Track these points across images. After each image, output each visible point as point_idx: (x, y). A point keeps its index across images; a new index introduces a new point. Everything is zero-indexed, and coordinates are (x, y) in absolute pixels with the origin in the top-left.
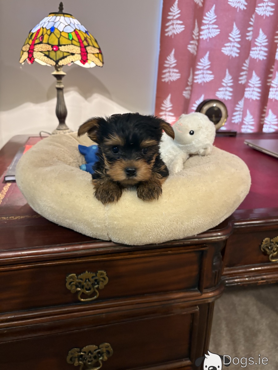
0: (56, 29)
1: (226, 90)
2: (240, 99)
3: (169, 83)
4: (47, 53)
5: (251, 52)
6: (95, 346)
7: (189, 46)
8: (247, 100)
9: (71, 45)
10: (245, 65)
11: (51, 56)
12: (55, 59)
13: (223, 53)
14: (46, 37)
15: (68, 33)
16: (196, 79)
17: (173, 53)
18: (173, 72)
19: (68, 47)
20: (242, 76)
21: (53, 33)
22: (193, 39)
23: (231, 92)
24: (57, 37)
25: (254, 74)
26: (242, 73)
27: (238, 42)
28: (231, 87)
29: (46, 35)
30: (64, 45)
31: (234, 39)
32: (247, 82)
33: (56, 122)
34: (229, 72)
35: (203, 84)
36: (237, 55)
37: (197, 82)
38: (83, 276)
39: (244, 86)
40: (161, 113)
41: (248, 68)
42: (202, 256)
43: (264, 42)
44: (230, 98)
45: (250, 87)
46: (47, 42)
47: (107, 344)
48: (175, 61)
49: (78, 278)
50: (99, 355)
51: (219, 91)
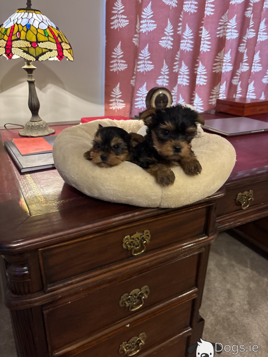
0: (31, 26)
1: (164, 78)
2: (175, 86)
3: (118, 73)
4: (26, 49)
5: (181, 45)
6: (138, 289)
7: (134, 39)
8: (179, 85)
9: (48, 42)
10: (177, 56)
11: (30, 52)
12: (35, 55)
13: (160, 46)
14: (23, 33)
15: (44, 30)
16: (139, 69)
17: (119, 45)
18: (120, 63)
19: (46, 44)
20: (175, 65)
21: (30, 29)
22: (136, 33)
23: (167, 79)
24: (35, 34)
25: (183, 63)
26: (175, 63)
27: (172, 36)
28: (167, 75)
29: (23, 31)
30: (42, 42)
31: (168, 33)
32: (179, 71)
34: (166, 62)
35: (144, 73)
36: (171, 48)
37: (140, 71)
38: (134, 236)
39: (177, 74)
40: (111, 100)
41: (179, 58)
42: (209, 210)
43: (189, 36)
44: (167, 85)
45: (181, 75)
46: (25, 39)
47: (146, 286)
48: (122, 53)
49: (131, 239)
50: (141, 296)
51: (159, 79)
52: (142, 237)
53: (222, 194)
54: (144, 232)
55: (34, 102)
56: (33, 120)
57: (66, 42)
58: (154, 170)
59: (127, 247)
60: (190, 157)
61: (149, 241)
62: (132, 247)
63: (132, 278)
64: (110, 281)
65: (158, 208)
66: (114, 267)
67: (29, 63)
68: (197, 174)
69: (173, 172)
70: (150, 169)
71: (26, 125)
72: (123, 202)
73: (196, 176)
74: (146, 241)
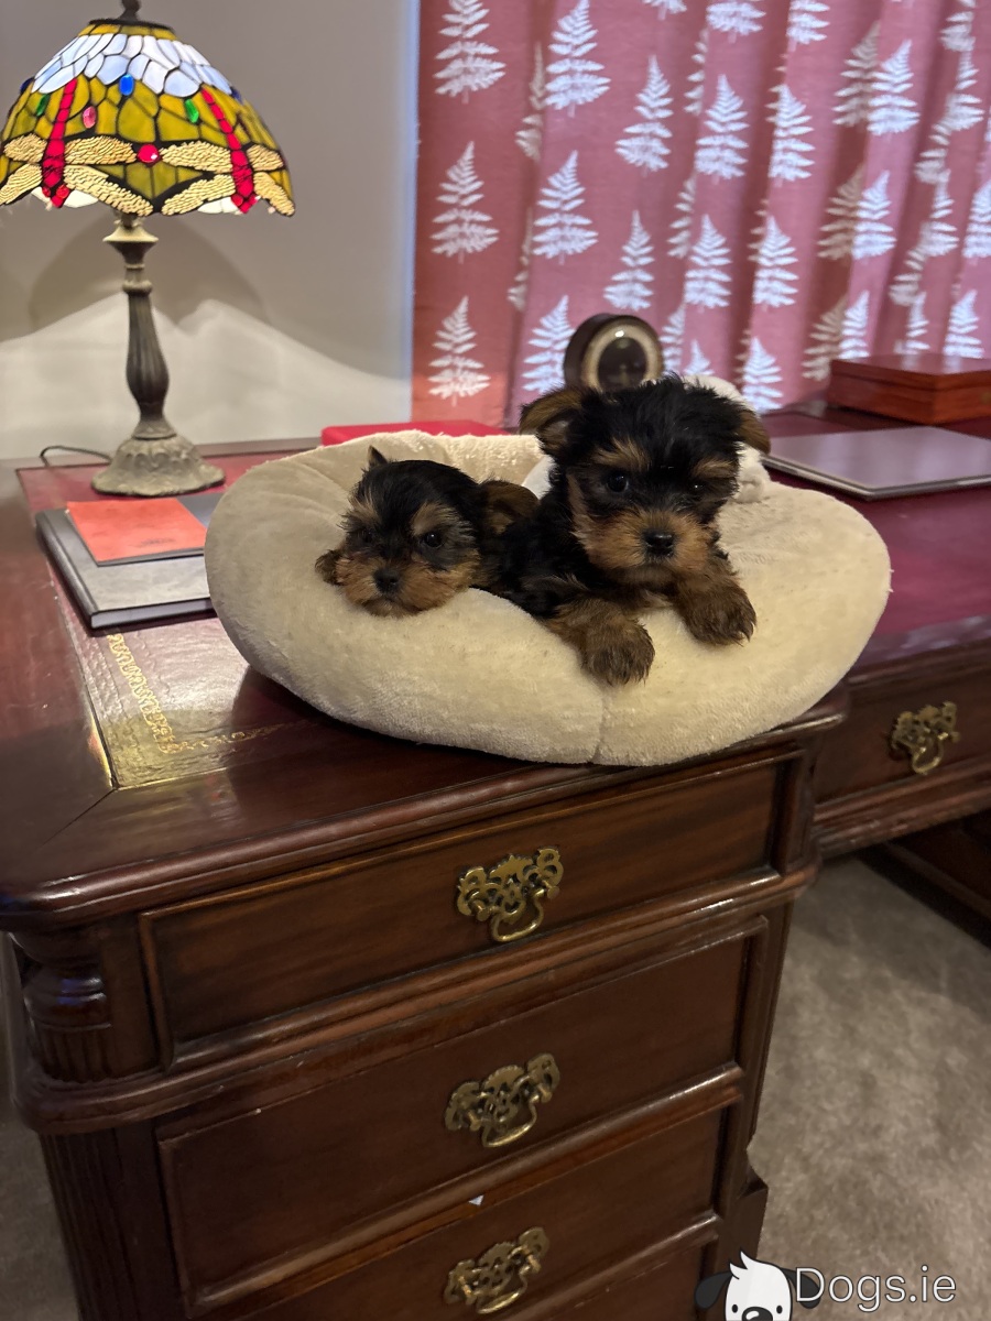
0: (138, 85)
1: (635, 280)
2: (673, 310)
3: (461, 260)
4: (118, 171)
5: (700, 154)
6: (516, 1068)
7: (522, 133)
8: (692, 308)
9: (199, 143)
10: (684, 196)
11: (133, 182)
12: (149, 194)
13: (620, 159)
14: (106, 113)
15: (185, 99)
16: (539, 245)
17: (468, 155)
18: (472, 222)
19: (190, 151)
20: (676, 232)
21: (131, 96)
22: (530, 111)
23: (647, 285)
24: (149, 115)
25: (707, 225)
26: (677, 225)
27: (665, 122)
28: (646, 268)
29: (105, 102)
30: (178, 143)
31: (652, 110)
32: (691, 252)
33: (132, 413)
34: (643, 221)
35: (562, 262)
36: (664, 165)
37: (544, 255)
38: (500, 870)
39: (683, 265)
40: (437, 363)
41: (693, 206)
42: (785, 775)
43: (733, 121)
44: (645, 305)
45: (696, 267)
46: (113, 132)
47: (545, 1057)
48: (478, 185)
49: (488, 878)
50: (527, 1092)
51: (616, 283)
52: (530, 872)
53: (835, 718)
54: (538, 854)
55: (148, 367)
56: (143, 435)
57: (264, 145)
58: (572, 623)
59: (475, 911)
60: (712, 574)
61: (558, 890)
62: (494, 908)
63: (494, 1025)
64: (409, 1036)
65: (592, 767)
66: (423, 984)
67: (128, 220)
68: (737, 639)
69: (645, 632)
70: (557, 621)
71: (119, 451)
72: (460, 743)
73: (733, 648)
74: (545, 887)
